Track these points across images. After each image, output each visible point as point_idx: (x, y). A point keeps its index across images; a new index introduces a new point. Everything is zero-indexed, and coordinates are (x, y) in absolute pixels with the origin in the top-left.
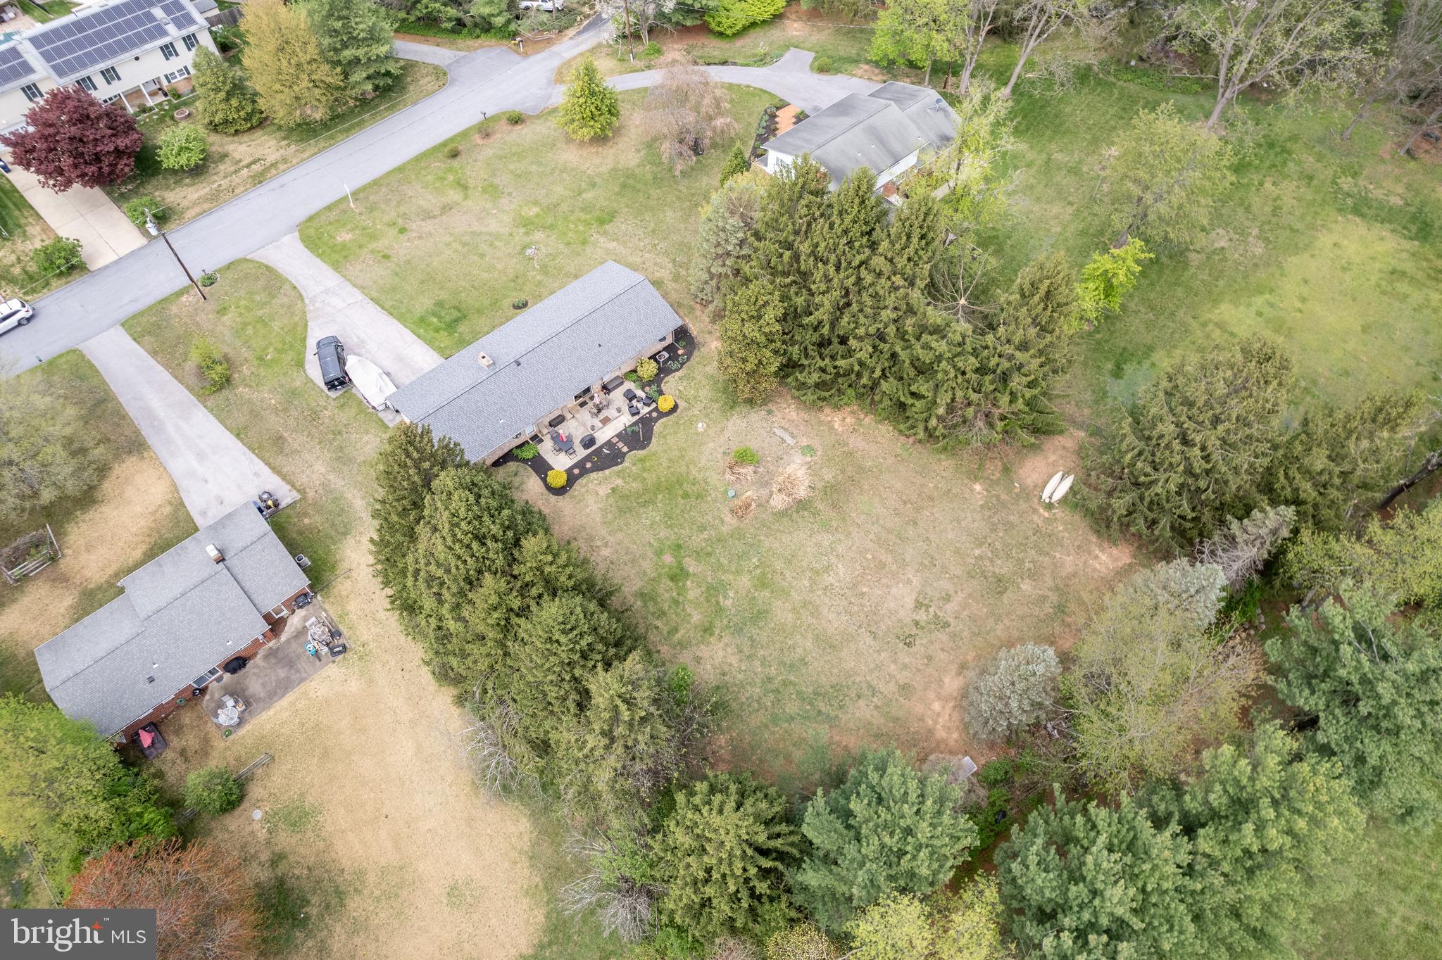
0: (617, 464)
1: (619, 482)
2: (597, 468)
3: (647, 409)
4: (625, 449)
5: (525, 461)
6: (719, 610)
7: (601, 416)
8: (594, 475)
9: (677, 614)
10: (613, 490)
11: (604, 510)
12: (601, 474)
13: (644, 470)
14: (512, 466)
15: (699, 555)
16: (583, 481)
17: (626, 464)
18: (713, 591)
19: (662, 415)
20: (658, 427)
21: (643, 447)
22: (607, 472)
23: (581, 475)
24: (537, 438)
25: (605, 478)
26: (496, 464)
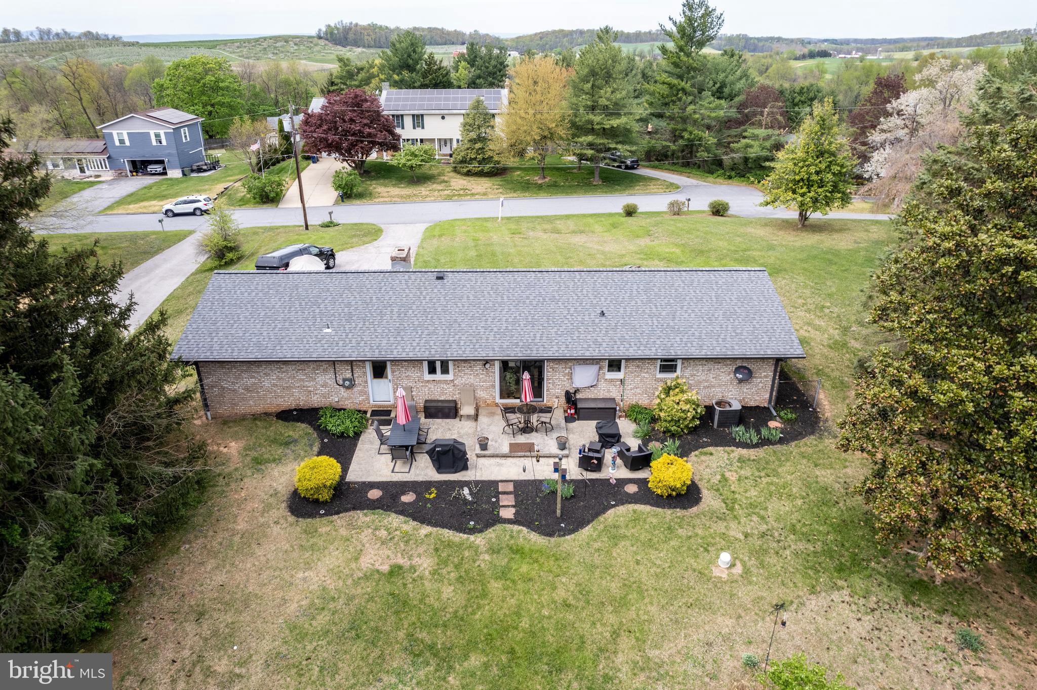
0: (461, 528)
1: (425, 564)
2: (417, 514)
3: (624, 473)
4: (508, 513)
5: (323, 432)
7: (522, 439)
8: (395, 520)
10: (396, 571)
11: (326, 597)
12: (409, 525)
13: (503, 574)
14: (303, 428)
16: (362, 517)
17: (478, 540)
19: (646, 495)
20: (618, 514)
21: (548, 532)
22: (426, 530)
23: (373, 505)
24: (383, 415)
25: (407, 538)
26: (287, 416)
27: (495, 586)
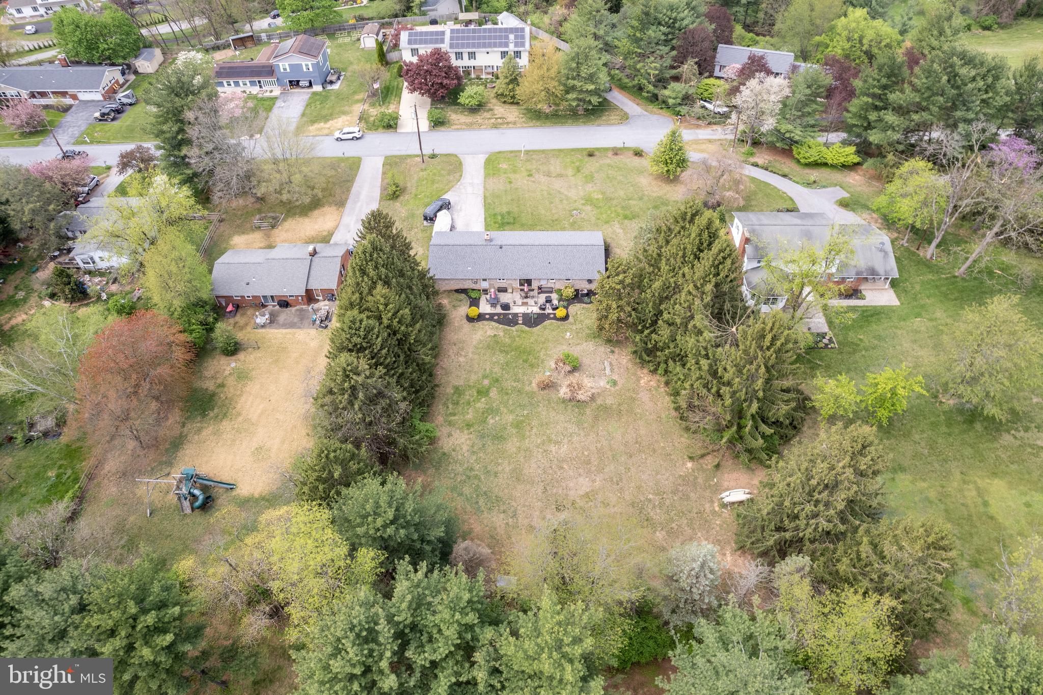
0: (509, 326)
1: (502, 334)
2: (498, 321)
3: (551, 311)
4: (520, 322)
5: (470, 297)
6: (484, 421)
7: (525, 300)
8: (494, 323)
9: (463, 408)
10: (495, 335)
11: (481, 341)
12: (497, 325)
13: (519, 336)
14: (463, 296)
15: (503, 391)
16: (485, 322)
17: (513, 328)
18: (491, 411)
19: (555, 318)
20: (547, 322)
21: (530, 327)
22: (501, 326)
23: (487, 320)
24: (486, 291)
25: (497, 328)
26: (457, 291)
27: (517, 339)
